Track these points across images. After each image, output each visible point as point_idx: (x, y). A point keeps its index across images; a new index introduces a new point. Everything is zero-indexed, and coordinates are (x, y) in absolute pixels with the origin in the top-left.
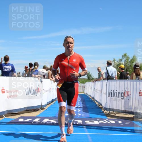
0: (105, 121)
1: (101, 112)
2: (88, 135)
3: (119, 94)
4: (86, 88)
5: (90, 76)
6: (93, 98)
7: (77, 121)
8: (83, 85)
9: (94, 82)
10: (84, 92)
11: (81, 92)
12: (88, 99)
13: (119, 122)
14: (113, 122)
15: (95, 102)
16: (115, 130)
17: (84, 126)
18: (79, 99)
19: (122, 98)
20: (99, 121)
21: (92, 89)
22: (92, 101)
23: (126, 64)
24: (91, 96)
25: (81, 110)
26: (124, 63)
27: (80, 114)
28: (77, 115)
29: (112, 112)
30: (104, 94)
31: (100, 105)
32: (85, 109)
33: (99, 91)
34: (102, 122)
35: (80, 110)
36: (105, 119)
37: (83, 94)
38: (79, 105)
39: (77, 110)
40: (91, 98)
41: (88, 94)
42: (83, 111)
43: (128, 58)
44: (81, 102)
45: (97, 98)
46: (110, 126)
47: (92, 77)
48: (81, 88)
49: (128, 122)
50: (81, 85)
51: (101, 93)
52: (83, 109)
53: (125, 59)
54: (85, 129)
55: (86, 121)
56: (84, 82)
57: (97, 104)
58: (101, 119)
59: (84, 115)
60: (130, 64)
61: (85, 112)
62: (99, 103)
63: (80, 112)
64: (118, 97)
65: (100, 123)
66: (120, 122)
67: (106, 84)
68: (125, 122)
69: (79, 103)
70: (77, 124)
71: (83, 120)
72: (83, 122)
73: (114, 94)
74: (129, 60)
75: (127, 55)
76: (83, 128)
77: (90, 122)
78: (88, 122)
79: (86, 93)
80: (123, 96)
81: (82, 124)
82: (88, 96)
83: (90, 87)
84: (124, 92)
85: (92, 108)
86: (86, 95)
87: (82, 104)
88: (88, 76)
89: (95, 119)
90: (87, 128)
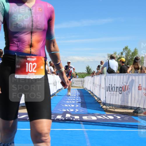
0: (104, 116)
1: (99, 108)
2: (85, 131)
3: (117, 89)
4: (85, 83)
5: (90, 70)
6: (92, 93)
7: (74, 117)
8: (82, 79)
9: (92, 76)
10: (83, 87)
11: (80, 87)
12: (87, 94)
13: (117, 117)
14: (112, 117)
15: (94, 97)
16: (113, 125)
17: (81, 122)
18: (78, 94)
19: (121, 92)
20: (97, 117)
21: (91, 84)
22: (91, 96)
23: (127, 57)
24: (90, 91)
25: (79, 106)
26: (125, 56)
27: (78, 109)
28: (75, 110)
29: (111, 107)
30: (103, 88)
31: (99, 100)
32: (84, 104)
33: (98, 85)
34: (100, 117)
35: (77, 106)
36: (104, 115)
37: (82, 89)
38: (78, 101)
39: (75, 106)
40: (90, 92)
41: (87, 89)
42: (81, 106)
43: (129, 51)
44: (80, 97)
45: (96, 92)
46: (108, 122)
47: (91, 71)
48: (81, 83)
49: (126, 118)
50: (80, 80)
51: (100, 88)
52: (81, 105)
53: (126, 52)
54: (81, 125)
55: (83, 117)
56: (84, 76)
57: (96, 99)
58: (99, 115)
59: (82, 110)
60: (131, 57)
61: (84, 107)
62: (98, 98)
63: (78, 108)
64: (116, 92)
65: (98, 119)
66: (119, 117)
67: (105, 79)
68: (124, 118)
69: (78, 98)
70: (74, 120)
71: (81, 115)
72: (81, 117)
73: (112, 89)
74: (131, 54)
75: (129, 48)
76: (80, 124)
77: (87, 117)
78: (85, 118)
79: (86, 88)
80: (121, 91)
81: (79, 120)
82: (87, 90)
83: (89, 81)
84: (122, 86)
85: (91, 104)
86: (85, 90)
87: (80, 100)
88: (87, 70)
89: (93, 115)
90: (84, 124)
